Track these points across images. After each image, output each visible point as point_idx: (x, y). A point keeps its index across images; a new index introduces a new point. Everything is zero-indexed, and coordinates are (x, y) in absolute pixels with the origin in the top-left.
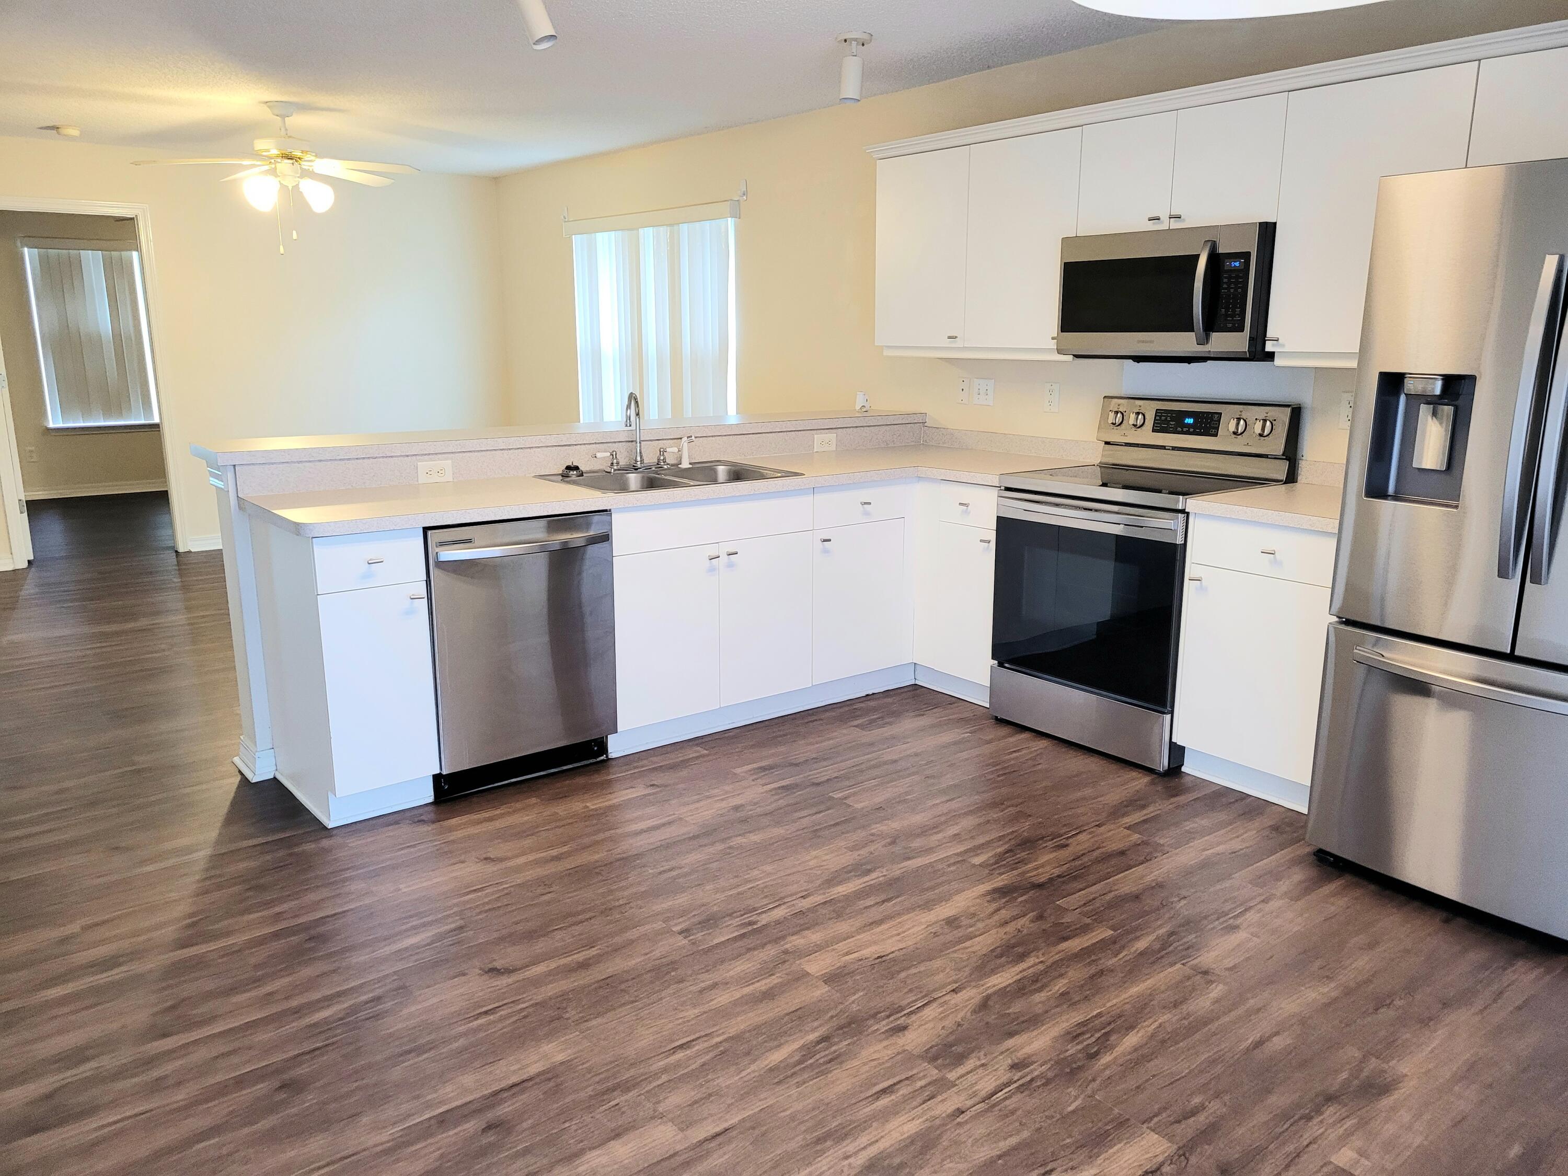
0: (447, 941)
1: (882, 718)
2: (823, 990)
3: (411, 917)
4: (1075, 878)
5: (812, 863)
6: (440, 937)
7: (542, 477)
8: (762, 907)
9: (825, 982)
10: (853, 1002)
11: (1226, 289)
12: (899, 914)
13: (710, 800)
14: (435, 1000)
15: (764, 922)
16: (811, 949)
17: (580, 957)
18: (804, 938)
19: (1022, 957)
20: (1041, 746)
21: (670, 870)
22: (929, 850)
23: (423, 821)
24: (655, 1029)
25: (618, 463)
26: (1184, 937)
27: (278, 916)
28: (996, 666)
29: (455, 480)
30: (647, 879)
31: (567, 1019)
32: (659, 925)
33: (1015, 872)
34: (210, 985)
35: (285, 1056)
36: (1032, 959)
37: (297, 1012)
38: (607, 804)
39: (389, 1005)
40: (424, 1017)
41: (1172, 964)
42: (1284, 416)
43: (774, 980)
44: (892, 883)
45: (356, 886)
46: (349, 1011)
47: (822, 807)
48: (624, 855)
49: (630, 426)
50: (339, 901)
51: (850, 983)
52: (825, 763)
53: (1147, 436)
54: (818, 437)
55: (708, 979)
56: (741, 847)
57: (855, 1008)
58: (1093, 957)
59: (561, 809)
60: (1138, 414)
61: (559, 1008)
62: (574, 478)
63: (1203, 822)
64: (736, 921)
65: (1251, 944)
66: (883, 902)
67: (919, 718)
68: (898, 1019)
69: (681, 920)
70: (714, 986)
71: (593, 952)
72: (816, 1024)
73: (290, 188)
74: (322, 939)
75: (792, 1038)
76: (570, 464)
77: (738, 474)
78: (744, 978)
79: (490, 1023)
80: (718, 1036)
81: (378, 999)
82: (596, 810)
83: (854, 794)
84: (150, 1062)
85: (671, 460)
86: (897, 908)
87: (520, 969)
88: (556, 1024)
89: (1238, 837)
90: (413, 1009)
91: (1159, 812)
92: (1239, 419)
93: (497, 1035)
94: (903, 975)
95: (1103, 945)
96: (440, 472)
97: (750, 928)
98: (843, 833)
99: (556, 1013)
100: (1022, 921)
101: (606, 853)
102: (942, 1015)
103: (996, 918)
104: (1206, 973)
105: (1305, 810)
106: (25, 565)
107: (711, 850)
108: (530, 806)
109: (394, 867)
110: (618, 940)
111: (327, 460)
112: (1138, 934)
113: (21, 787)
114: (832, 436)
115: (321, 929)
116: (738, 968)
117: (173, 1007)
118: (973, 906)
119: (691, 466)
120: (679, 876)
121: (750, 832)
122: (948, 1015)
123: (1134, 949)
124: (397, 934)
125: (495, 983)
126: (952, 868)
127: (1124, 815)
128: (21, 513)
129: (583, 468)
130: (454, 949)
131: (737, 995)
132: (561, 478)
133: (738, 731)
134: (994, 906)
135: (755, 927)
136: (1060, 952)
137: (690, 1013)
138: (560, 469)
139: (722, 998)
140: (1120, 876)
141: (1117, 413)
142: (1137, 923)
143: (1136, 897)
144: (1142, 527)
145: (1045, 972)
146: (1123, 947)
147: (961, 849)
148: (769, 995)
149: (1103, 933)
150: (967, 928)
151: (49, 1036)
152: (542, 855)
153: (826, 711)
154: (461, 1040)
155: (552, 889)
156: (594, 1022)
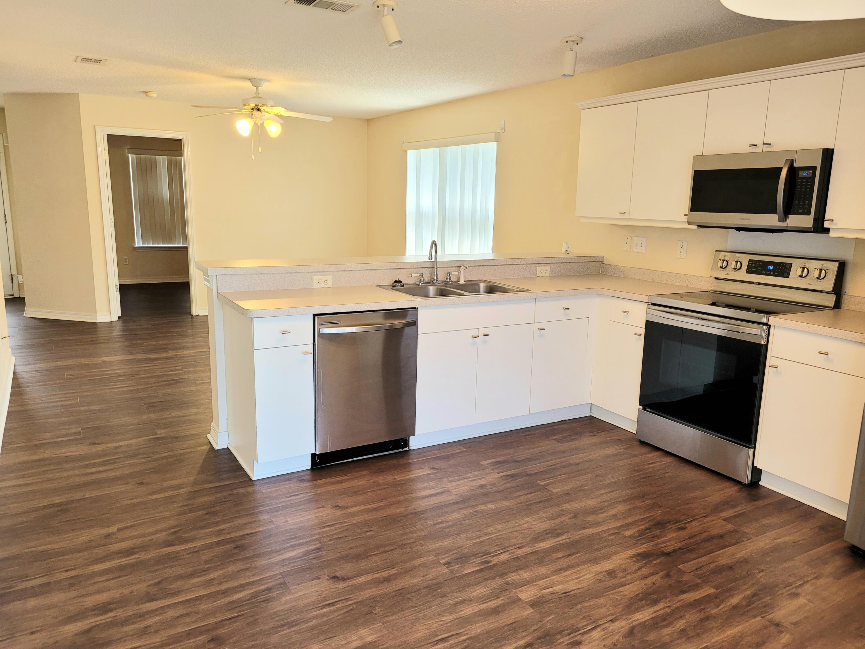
0: (311, 556)
1: (570, 436)
2: (529, 612)
3: (293, 539)
4: (690, 551)
5: (526, 526)
6: (307, 553)
7: (380, 286)
8: (494, 552)
9: (531, 606)
10: (548, 622)
11: (799, 188)
12: (578, 565)
13: (466, 480)
14: (301, 593)
15: (495, 562)
16: (522, 583)
17: (385, 574)
18: (519, 575)
19: (655, 602)
20: (668, 461)
21: (441, 523)
22: (597, 524)
23: (304, 480)
24: (426, 626)
25: (424, 280)
26: (763, 598)
27: (220, 532)
28: (641, 409)
29: (333, 287)
30: (427, 528)
31: (375, 614)
32: (432, 558)
33: (651, 544)
34: (181, 571)
35: (215, 620)
36: (662, 604)
37: (225, 593)
38: (407, 477)
39: (275, 594)
40: (294, 604)
41: (755, 617)
42: (834, 267)
43: (499, 602)
44: (573, 544)
45: (265, 517)
46: (253, 595)
47: (532, 490)
48: (415, 511)
49: (432, 259)
50: (253, 525)
51: (546, 608)
52: (535, 462)
53: (742, 275)
54: (539, 268)
55: (460, 597)
56: (482, 512)
57: (549, 625)
58: (702, 607)
59: (381, 479)
60: (737, 262)
61: (371, 606)
62: (398, 288)
63: (774, 520)
64: (478, 560)
65: (808, 608)
66: (569, 555)
67: (592, 438)
68: (576, 636)
69: (445, 556)
70: (463, 601)
71: (393, 571)
72: (524, 634)
73: (259, 124)
74: (242, 548)
75: (510, 641)
76: (397, 279)
77: (492, 289)
78: (481, 598)
79: (331, 612)
80: (464, 635)
81: (269, 589)
82: (400, 481)
83: (552, 483)
84: (142, 616)
85: (454, 279)
86: (577, 561)
87: (351, 578)
88: (368, 617)
89: (797, 532)
90: (288, 598)
91: (744, 511)
92: (804, 268)
93: (334, 620)
94: (579, 606)
95: (708, 599)
96: (326, 282)
97: (486, 565)
98: (545, 508)
99: (369, 609)
100: (655, 578)
101: (404, 509)
102: (604, 637)
103: (639, 573)
104: (778, 625)
105: (845, 519)
106: (117, 319)
107: (465, 512)
108: (363, 475)
109: (285, 507)
110: (408, 565)
111: (265, 274)
112: (732, 593)
113: (99, 444)
114: (548, 268)
115: (243, 542)
116: (478, 591)
117: (159, 583)
118: (625, 564)
119: (465, 283)
120: (445, 528)
121: (489, 503)
122: (608, 637)
123: (729, 603)
124: (284, 549)
125: (337, 586)
126: (612, 537)
127: (722, 511)
128: (117, 292)
129: (404, 282)
130: (315, 561)
131: (477, 609)
132: (391, 287)
133: (484, 438)
134: (639, 565)
135: (489, 565)
136: (680, 601)
137: (448, 618)
138: (391, 281)
139: (468, 610)
140: (719, 552)
141: (723, 261)
142: (731, 585)
143: (730, 568)
144: (739, 332)
145: (671, 614)
146: (722, 601)
147: (618, 524)
148: (496, 611)
149: (708, 590)
150: (620, 578)
151: (91, 594)
152: (368, 507)
153: (537, 429)
154: (314, 621)
155: (373, 529)
156: (391, 618)
